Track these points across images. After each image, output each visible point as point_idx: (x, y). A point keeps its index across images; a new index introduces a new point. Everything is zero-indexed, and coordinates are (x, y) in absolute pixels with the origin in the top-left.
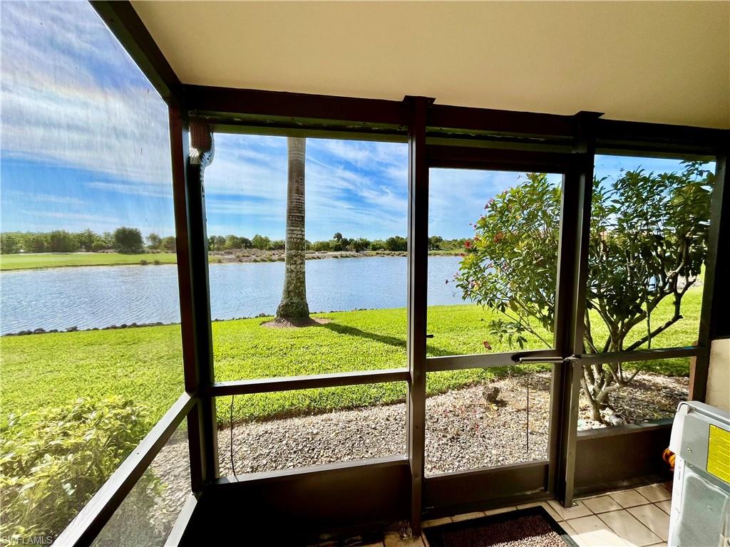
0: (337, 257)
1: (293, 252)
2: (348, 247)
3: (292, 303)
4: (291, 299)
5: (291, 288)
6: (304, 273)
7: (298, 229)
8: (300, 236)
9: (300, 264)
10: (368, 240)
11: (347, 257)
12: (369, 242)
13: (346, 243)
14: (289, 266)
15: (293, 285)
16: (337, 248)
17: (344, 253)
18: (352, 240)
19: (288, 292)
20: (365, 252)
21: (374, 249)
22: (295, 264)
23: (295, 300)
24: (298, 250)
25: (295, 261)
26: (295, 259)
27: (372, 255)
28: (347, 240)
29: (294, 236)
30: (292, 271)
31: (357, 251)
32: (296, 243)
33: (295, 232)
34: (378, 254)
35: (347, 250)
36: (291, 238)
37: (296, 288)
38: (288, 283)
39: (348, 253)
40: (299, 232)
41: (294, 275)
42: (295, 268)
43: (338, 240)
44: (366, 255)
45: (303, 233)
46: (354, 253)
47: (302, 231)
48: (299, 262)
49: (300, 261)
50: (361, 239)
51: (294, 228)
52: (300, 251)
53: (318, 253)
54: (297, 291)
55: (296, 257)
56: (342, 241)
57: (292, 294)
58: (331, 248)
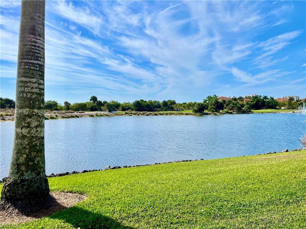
0: (92, 116)
1: (26, 111)
2: (102, 108)
3: (22, 181)
4: (22, 175)
5: (22, 160)
6: (43, 138)
7: (34, 80)
8: (37, 90)
9: (37, 127)
10: (119, 102)
11: (101, 116)
12: (119, 104)
13: (100, 104)
14: (19, 130)
15: (25, 156)
16: (93, 109)
17: (99, 113)
18: (105, 102)
19: (17, 166)
20: (116, 112)
21: (124, 109)
22: (29, 127)
23: (27, 176)
24: (33, 108)
25: (29, 123)
26: (29, 120)
27: (122, 115)
28: (101, 102)
29: (26, 90)
30: (24, 137)
31: (110, 111)
32: (30, 99)
33: (29, 84)
34: (126, 113)
35: (101, 110)
36: (23, 92)
37: (29, 159)
38: (17, 153)
39: (102, 113)
40: (36, 85)
41: (26, 142)
42: (29, 133)
43: (94, 102)
44: (117, 115)
45: (41, 87)
46: (107, 113)
47: (40, 84)
48: (34, 124)
49: (37, 123)
50: (113, 102)
51: (28, 80)
52: (36, 111)
53: (77, 113)
54: (31, 163)
55: (31, 117)
56: (97, 103)
57: (23, 168)
58: (88, 109)
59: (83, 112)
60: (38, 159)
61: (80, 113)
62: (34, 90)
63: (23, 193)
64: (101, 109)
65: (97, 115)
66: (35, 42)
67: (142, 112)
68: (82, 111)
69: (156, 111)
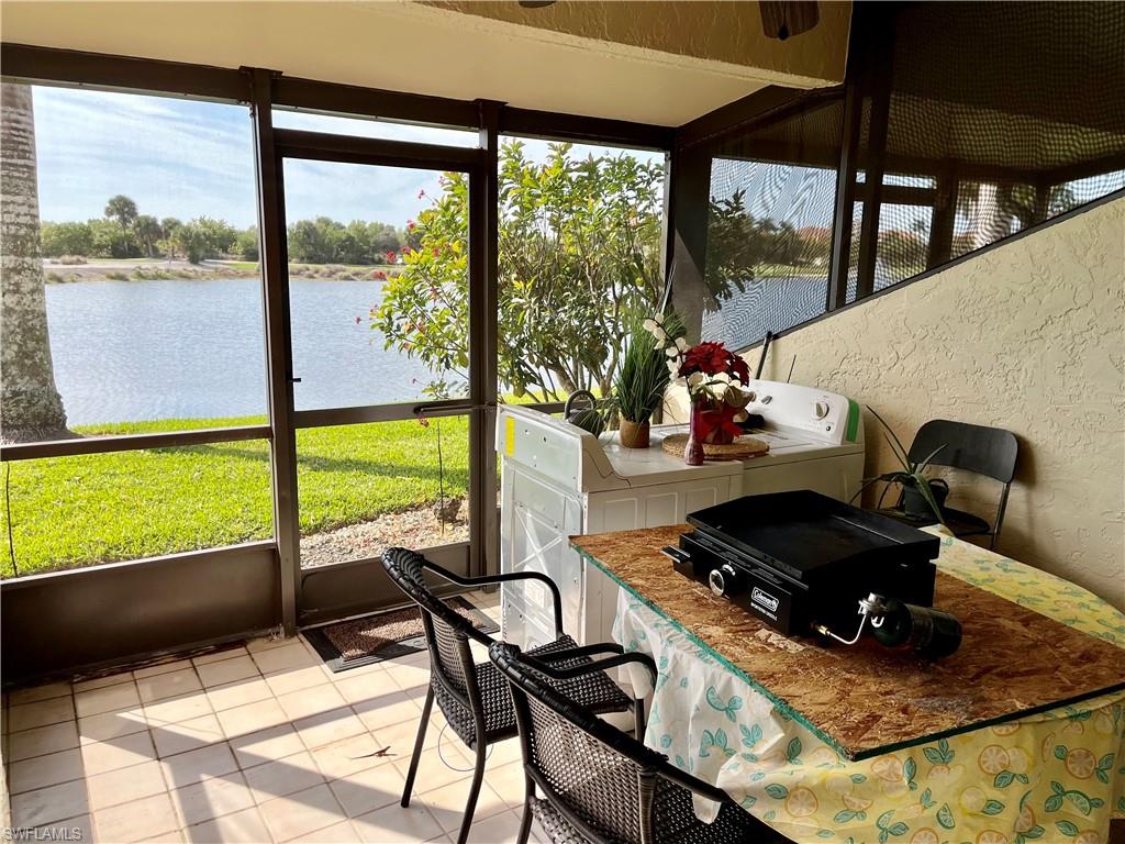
0: (121, 278)
1: (11, 261)
2: (159, 244)
3: (16, 394)
4: (13, 383)
6: (44, 315)
7: (19, 199)
8: (26, 220)
9: (33, 292)
10: (229, 225)
11: (158, 277)
12: (231, 232)
13: (151, 230)
15: (15, 348)
16: (121, 250)
17: (145, 264)
18: (172, 224)
20: (221, 264)
22: (16, 292)
23: (23, 385)
24: (23, 254)
25: (18, 285)
26: (16, 278)
27: (246, 276)
28: (154, 223)
29: (12, 219)
30: (10, 311)
31: (194, 260)
32: (16, 237)
33: (10, 208)
35: (157, 255)
37: (23, 354)
39: (162, 265)
40: (24, 209)
41: (15, 320)
42: (18, 303)
43: (125, 221)
44: (225, 274)
46: (182, 265)
48: (27, 286)
49: (31, 285)
50: (202, 221)
51: (9, 198)
52: (28, 259)
53: (53, 263)
54: (28, 362)
55: (20, 273)
56: (139, 225)
57: (14, 370)
58: (100, 247)
59: (79, 262)
60: (40, 354)
61: (65, 263)
62: (22, 220)
63: (19, 416)
64: (155, 250)
65: (141, 276)
66: (17, 122)
67: (323, 268)
68: (75, 258)
69: (380, 262)
